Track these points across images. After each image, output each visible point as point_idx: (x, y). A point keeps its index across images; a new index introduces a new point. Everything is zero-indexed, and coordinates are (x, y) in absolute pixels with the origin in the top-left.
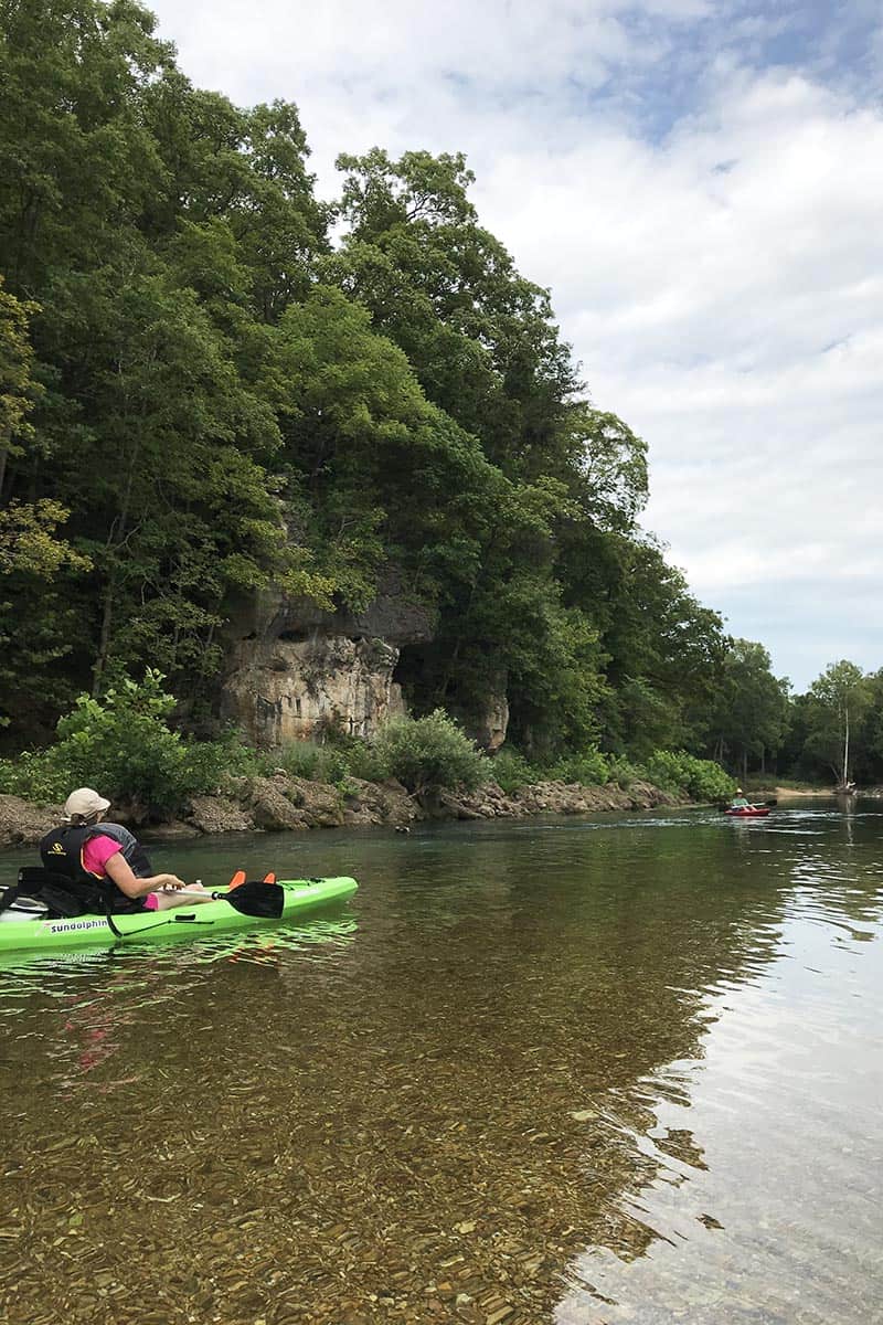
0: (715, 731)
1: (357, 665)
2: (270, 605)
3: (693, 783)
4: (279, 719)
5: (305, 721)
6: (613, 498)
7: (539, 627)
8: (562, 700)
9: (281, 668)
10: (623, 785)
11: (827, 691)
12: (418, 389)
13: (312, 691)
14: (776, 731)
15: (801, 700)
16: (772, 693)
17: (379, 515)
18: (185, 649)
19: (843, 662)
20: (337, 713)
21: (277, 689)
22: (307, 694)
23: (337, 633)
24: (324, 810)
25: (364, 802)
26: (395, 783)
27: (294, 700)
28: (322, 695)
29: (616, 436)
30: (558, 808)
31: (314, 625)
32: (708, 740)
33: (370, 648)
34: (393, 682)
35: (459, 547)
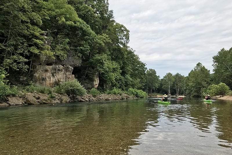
0: (146, 85)
1: (63, 70)
2: (43, 58)
3: (137, 94)
4: (46, 81)
5: (51, 82)
6: (123, 41)
7: (102, 63)
8: (110, 79)
9: (46, 71)
10: (120, 95)
11: (166, 78)
12: (77, 16)
13: (53, 75)
14: (157, 85)
15: (162, 80)
16: (156, 78)
17: (67, 40)
18: (20, 66)
19: (169, 73)
20: (59, 80)
21: (45, 75)
22: (52, 76)
23: (59, 64)
24: (44, 100)
25: (57, 98)
26: (66, 94)
27: (49, 77)
28: (55, 77)
29: (123, 29)
30: (104, 99)
31: (53, 62)
32: (145, 87)
33: (66, 67)
34: (72, 74)
35: (85, 47)
